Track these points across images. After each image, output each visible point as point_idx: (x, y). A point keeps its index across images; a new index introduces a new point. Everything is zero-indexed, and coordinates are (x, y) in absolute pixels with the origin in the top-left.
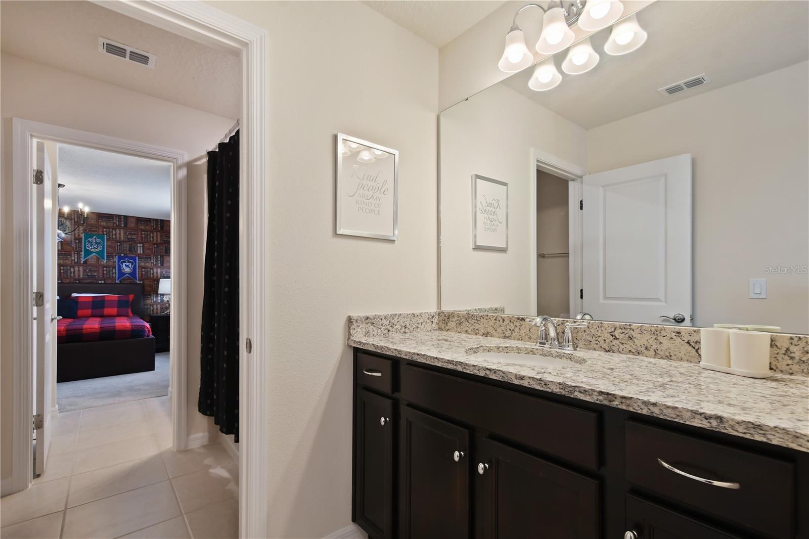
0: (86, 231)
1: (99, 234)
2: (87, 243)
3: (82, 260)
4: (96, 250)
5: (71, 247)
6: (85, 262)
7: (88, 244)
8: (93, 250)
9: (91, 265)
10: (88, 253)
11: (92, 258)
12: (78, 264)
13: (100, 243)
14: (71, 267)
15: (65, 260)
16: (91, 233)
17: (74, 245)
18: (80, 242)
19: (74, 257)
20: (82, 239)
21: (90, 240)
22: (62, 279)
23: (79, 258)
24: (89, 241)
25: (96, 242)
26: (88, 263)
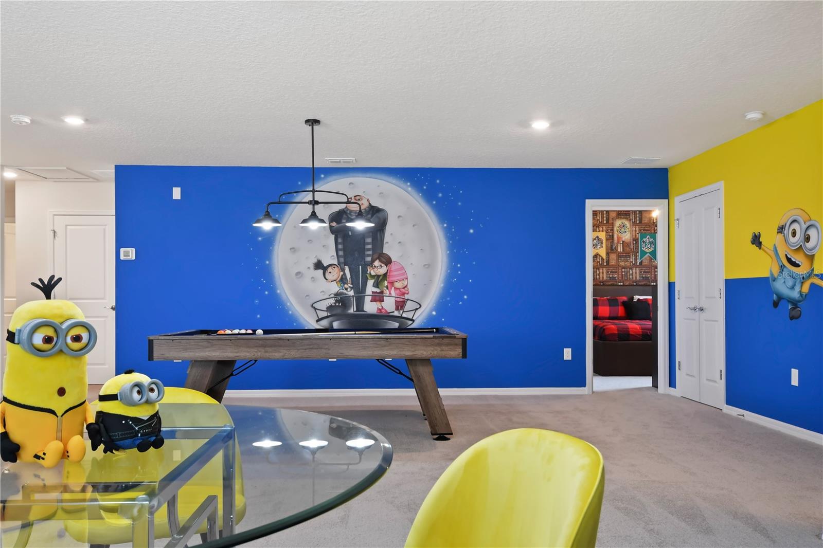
0: (641, 231)
1: (651, 233)
2: (642, 243)
3: (639, 261)
4: (650, 250)
5: (630, 248)
6: (641, 263)
7: (644, 245)
8: (647, 251)
9: (645, 266)
10: (643, 253)
11: (646, 258)
12: (635, 265)
13: (652, 242)
14: (630, 268)
15: (625, 262)
16: (645, 233)
17: (632, 246)
18: (637, 243)
19: (632, 259)
20: (638, 239)
21: (645, 240)
22: (623, 281)
23: (636, 259)
24: (644, 242)
25: (649, 242)
26: (643, 264)
